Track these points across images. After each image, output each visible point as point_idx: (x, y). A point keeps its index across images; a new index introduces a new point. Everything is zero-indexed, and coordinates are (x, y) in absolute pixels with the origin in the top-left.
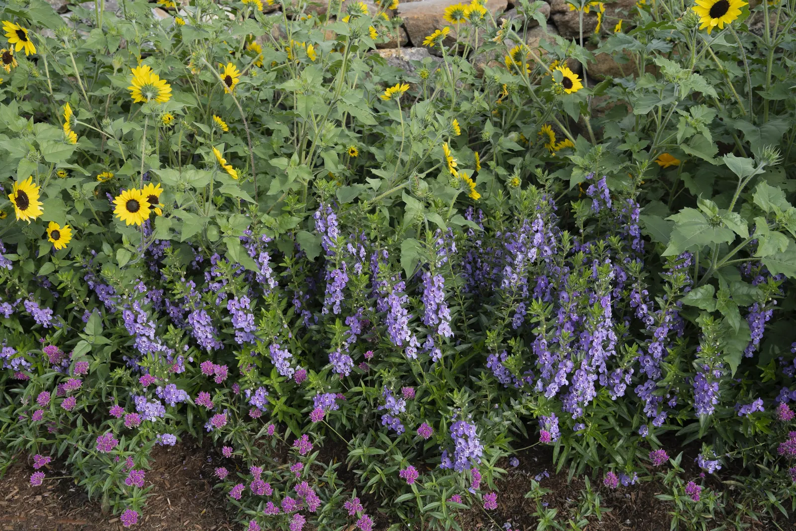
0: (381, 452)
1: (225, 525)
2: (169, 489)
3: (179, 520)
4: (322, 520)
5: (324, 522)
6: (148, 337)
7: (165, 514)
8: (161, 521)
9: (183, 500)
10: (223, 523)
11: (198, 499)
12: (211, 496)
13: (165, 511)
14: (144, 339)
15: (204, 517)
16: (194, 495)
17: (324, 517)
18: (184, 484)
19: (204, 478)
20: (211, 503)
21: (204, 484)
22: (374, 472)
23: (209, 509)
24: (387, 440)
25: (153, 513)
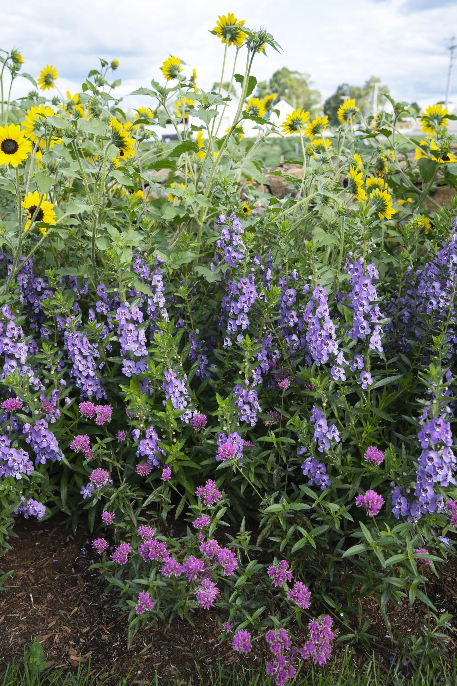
0: (306, 507)
1: (101, 626)
2: (33, 584)
3: (43, 620)
4: (234, 601)
5: (238, 602)
6: (18, 360)
7: (26, 614)
8: (19, 622)
9: (50, 596)
10: (99, 623)
11: (68, 596)
12: (84, 593)
13: (26, 610)
14: (14, 363)
15: (75, 616)
16: (64, 591)
17: (237, 596)
18: (52, 579)
19: (77, 573)
20: (85, 600)
21: (76, 579)
22: (298, 536)
23: (82, 607)
24: (312, 494)
25: (11, 613)
